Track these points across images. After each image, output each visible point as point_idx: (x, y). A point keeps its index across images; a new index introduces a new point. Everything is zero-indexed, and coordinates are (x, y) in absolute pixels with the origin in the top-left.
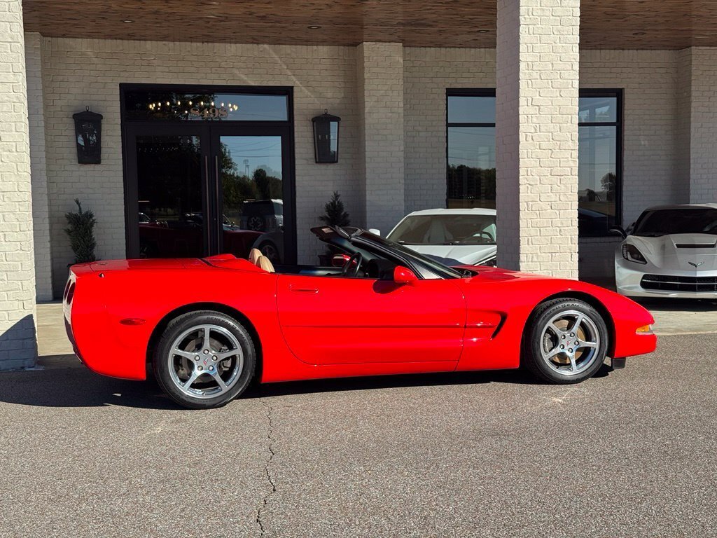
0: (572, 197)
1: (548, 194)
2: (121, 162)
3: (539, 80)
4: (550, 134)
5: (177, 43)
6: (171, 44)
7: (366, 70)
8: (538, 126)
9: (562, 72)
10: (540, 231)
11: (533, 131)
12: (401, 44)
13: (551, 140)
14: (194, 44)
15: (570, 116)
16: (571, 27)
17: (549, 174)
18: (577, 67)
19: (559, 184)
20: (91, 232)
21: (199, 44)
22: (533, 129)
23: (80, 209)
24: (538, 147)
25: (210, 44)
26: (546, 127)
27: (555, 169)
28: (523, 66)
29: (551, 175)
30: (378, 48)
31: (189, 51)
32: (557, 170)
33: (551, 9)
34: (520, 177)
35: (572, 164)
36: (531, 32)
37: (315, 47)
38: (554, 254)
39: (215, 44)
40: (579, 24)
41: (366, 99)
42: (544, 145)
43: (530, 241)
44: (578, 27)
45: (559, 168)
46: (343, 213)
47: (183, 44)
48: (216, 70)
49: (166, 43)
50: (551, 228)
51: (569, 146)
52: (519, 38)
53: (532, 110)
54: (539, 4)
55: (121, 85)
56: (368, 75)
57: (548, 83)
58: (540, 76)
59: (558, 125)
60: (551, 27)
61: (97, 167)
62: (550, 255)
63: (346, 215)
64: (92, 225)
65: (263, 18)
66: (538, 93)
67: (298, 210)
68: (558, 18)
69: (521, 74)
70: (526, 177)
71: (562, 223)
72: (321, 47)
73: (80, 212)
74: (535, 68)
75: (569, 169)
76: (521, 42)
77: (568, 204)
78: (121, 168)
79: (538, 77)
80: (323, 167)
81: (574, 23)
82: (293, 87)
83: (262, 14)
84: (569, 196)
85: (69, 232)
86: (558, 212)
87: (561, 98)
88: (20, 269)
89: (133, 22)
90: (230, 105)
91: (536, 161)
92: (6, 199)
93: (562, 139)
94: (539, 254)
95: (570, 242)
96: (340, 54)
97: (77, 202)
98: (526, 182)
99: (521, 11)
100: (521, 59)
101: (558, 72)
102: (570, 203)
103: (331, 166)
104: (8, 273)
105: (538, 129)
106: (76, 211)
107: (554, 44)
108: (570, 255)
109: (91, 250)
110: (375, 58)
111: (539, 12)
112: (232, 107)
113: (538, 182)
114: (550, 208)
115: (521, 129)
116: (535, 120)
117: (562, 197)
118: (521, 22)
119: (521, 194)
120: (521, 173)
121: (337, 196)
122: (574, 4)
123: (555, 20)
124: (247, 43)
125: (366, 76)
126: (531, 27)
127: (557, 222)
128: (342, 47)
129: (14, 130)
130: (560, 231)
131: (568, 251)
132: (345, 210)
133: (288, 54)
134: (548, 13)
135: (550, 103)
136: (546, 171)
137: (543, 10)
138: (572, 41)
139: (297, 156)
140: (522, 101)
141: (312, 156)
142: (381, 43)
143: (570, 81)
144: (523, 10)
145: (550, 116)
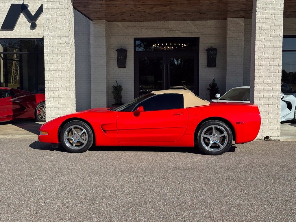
0: (279, 82)
1: (267, 81)
2: (133, 67)
3: (265, 34)
4: (269, 56)
5: (155, 22)
6: (153, 22)
7: (228, 29)
8: (263, 52)
9: (275, 30)
10: (263, 96)
11: (261, 54)
12: (244, 18)
13: (269, 58)
14: (161, 22)
15: (278, 48)
16: (280, 11)
17: (268, 72)
18: (282, 27)
19: (273, 76)
20: (120, 93)
21: (163, 22)
22: (261, 53)
23: (117, 84)
24: (263, 61)
25: (167, 22)
26: (267, 53)
27: (271, 70)
28: (257, 28)
29: (269, 72)
30: (234, 20)
31: (159, 25)
32: (272, 70)
33: (270, 4)
34: (255, 73)
35: (279, 68)
36: (261, 14)
37: (209, 21)
38: (269, 105)
39: (170, 22)
40: (283, 10)
41: (228, 41)
42: (266, 60)
43: (259, 99)
44: (283, 11)
45: (273, 70)
46: (217, 87)
47: (157, 22)
48: (169, 32)
49: (151, 22)
50: (269, 94)
51: (277, 61)
52: (256, 17)
53: (261, 46)
54: (265, 2)
55: (134, 38)
56: (229, 31)
57: (269, 35)
58: (265, 32)
59: (273, 52)
60: (270, 12)
61: (125, 69)
62: (268, 105)
63: (218, 88)
64: (121, 90)
65: (179, 11)
66: (264, 39)
67: (199, 86)
68: (274, 8)
69: (256, 31)
70: (258, 73)
71: (274, 92)
72: (211, 21)
73: (117, 85)
74: (262, 29)
75: (277, 70)
76: (257, 18)
77: (277, 85)
78: (133, 69)
79: (264, 32)
80: (210, 69)
81: (281, 10)
82: (199, 37)
83: (178, 10)
84: (277, 81)
85: (113, 92)
86: (272, 88)
87: (275, 41)
88: (66, 104)
89: (134, 15)
90: (182, 45)
91: (262, 67)
92: (62, 80)
93: (274, 58)
94: (263, 105)
95: (277, 100)
96: (219, 23)
97: (116, 82)
98: (258, 75)
99: (257, 6)
100: (256, 25)
101: (273, 30)
102: (277, 84)
103: (214, 68)
104: (63, 105)
105: (264, 54)
106: (116, 85)
107: (271, 19)
108: (277, 106)
109: (120, 99)
110: (232, 24)
111: (265, 6)
112: (183, 45)
113: (263, 75)
114: (268, 86)
115: (256, 54)
116: (262, 50)
117: (274, 82)
118: (257, 10)
119: (255, 80)
120: (255, 72)
121: (214, 80)
122: (281, 2)
123: (272, 9)
124: (181, 21)
125: (228, 31)
126: (261, 12)
127: (272, 92)
128: (220, 20)
129: (65, 56)
130: (273, 96)
131: (276, 104)
132: (217, 86)
133: (198, 24)
134: (269, 6)
135: (269, 43)
136: (267, 71)
137: (267, 5)
138: (280, 17)
139: (200, 64)
140: (257, 42)
141: (206, 64)
142: (235, 18)
143: (279, 34)
144: (258, 5)
145: (269, 48)
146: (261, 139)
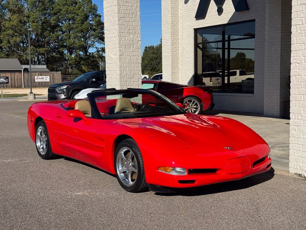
146: (300, 174)
